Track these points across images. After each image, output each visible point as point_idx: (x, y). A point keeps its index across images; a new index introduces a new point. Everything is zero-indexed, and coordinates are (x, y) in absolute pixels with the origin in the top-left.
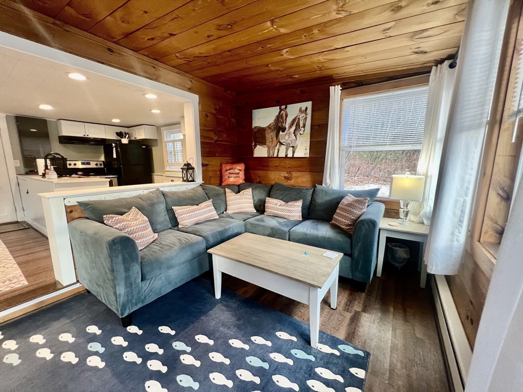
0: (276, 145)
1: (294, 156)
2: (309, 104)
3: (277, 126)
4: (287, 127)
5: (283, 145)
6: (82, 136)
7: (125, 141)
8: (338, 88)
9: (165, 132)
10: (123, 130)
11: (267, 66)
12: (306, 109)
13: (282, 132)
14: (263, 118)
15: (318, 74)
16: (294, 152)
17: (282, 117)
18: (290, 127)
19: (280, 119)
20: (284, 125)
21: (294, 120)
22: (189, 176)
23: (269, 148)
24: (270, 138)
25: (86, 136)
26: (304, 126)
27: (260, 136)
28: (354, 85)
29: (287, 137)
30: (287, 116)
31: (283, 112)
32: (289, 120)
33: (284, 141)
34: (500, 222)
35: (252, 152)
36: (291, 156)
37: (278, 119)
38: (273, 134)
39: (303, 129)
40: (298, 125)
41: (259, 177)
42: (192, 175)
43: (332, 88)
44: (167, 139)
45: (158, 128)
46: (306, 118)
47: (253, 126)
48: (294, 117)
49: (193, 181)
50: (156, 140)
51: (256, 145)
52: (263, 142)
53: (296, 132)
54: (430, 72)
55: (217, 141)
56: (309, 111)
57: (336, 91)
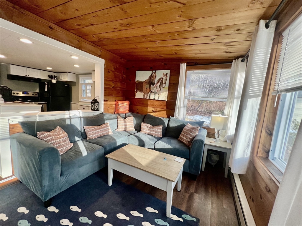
0: (149, 93)
1: (159, 100)
2: (168, 72)
3: (150, 82)
4: (156, 82)
5: (153, 92)
6: (25, 76)
7: (54, 81)
8: (185, 65)
9: (81, 78)
10: (54, 74)
11: (147, 48)
12: (167, 74)
13: (153, 85)
14: (142, 76)
15: (174, 56)
16: (158, 97)
17: (153, 77)
18: (157, 83)
19: (152, 77)
20: (154, 81)
21: (160, 79)
22: (95, 107)
23: (144, 93)
24: (146, 88)
25: (27, 76)
26: (165, 83)
27: (140, 86)
28: (193, 64)
29: (155, 88)
30: (156, 76)
31: (153, 74)
32: (157, 79)
33: (153, 90)
34: (267, 146)
35: (134, 95)
36: (157, 99)
37: (151, 77)
38: (148, 86)
39: (164, 85)
40: (162, 82)
41: (138, 109)
42: (97, 107)
43: (181, 65)
44: (82, 82)
45: (77, 75)
46: (166, 79)
47: (136, 80)
48: (160, 78)
49: (98, 110)
50: (75, 82)
51: (137, 91)
52: (141, 90)
53: (161, 86)
54: (232, 62)
55: (113, 87)
56: (168, 75)
57: (183, 66)
